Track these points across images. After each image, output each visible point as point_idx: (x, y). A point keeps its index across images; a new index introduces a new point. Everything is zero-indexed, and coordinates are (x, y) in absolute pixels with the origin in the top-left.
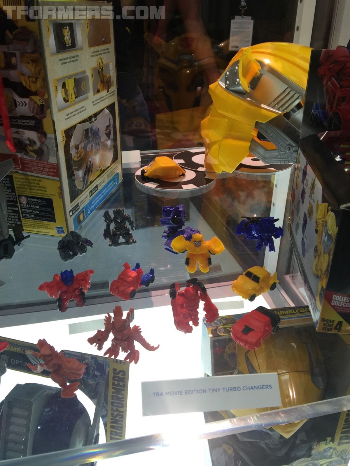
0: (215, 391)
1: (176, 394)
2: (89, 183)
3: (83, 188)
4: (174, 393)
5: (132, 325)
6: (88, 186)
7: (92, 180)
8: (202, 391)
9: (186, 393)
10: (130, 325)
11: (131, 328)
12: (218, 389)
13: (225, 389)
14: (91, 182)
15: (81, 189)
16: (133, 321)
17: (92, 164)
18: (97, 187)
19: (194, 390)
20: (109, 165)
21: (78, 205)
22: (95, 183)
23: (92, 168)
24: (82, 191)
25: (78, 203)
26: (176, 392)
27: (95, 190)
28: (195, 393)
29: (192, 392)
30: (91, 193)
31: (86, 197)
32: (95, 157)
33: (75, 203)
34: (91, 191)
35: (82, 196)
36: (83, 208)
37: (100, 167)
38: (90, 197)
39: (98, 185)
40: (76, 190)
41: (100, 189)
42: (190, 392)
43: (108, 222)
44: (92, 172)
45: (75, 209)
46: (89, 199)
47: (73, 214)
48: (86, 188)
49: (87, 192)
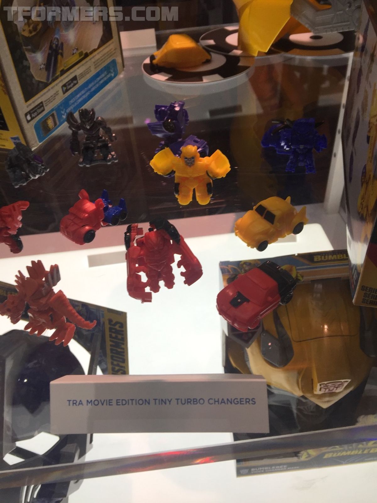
2: (58, 73)
3: (48, 79)
6: (57, 78)
7: (65, 69)
8: (143, 402)
14: (63, 72)
15: (45, 81)
17: (62, 44)
18: (75, 78)
19: (131, 400)
20: (96, 47)
21: (41, 105)
22: (71, 73)
23: (62, 49)
24: (46, 85)
25: (42, 103)
26: (103, 400)
27: (72, 84)
28: (132, 404)
29: (127, 402)
30: (65, 88)
31: (56, 94)
32: (66, 33)
33: (34, 102)
34: (64, 85)
35: (47, 92)
36: (52, 110)
37: (77, 49)
38: (64, 93)
39: (78, 77)
40: (34, 82)
41: (81, 82)
42: (124, 402)
43: (74, 129)
44: (62, 55)
45: (36, 111)
46: (61, 97)
47: (32, 118)
48: (54, 80)
49: (56, 87)
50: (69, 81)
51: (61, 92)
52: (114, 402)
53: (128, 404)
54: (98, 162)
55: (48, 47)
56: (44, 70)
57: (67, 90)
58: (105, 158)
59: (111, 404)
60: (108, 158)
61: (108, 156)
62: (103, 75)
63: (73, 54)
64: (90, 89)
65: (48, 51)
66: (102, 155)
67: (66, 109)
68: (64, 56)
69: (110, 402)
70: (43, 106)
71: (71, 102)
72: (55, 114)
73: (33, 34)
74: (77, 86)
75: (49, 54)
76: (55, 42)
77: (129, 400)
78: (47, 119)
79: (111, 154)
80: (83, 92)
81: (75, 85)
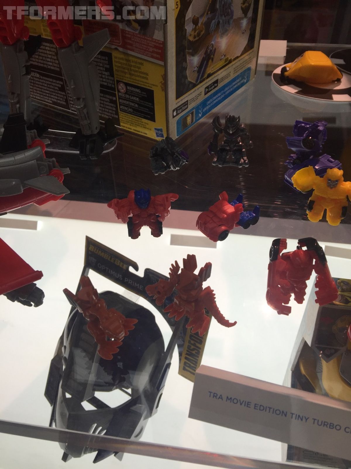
0: (301, 418)
1: (241, 404)
2: (206, 76)
3: (197, 81)
4: (239, 402)
5: (205, 285)
6: (204, 80)
7: (212, 73)
8: (280, 413)
9: (256, 408)
10: (202, 285)
11: (203, 289)
12: (305, 418)
13: (316, 421)
14: (209, 75)
15: (194, 82)
16: (208, 280)
17: (215, 49)
18: (216, 82)
19: (269, 407)
20: (239, 55)
21: (187, 103)
22: (215, 77)
23: (214, 55)
24: (194, 85)
25: (187, 101)
26: (242, 401)
27: (213, 87)
28: (269, 412)
29: (265, 408)
30: (207, 90)
31: (200, 94)
32: (221, 40)
33: (182, 100)
34: (207, 87)
35: (194, 92)
36: (193, 109)
37: (225, 56)
38: (205, 94)
39: (219, 81)
40: (187, 82)
41: (220, 85)
42: (262, 408)
43: (216, 131)
44: (212, 60)
45: (181, 108)
46: (203, 97)
47: (177, 114)
48: (201, 82)
49: (201, 88)
50: (211, 84)
51: (203, 93)
52: (252, 406)
53: (266, 411)
54: (230, 164)
55: (204, 52)
56: (197, 72)
57: (208, 92)
58: (237, 162)
59: (249, 406)
60: (240, 162)
61: (240, 160)
62: (238, 81)
63: (221, 60)
64: (224, 93)
65: (203, 55)
66: (233, 157)
67: (203, 109)
68: (214, 60)
69: (248, 404)
70: (187, 104)
71: (209, 102)
72: (194, 113)
73: (197, 39)
74: (216, 89)
75: (203, 58)
76: (210, 48)
77: (267, 408)
78: (187, 116)
79: (243, 159)
80: (219, 94)
81: (215, 87)
